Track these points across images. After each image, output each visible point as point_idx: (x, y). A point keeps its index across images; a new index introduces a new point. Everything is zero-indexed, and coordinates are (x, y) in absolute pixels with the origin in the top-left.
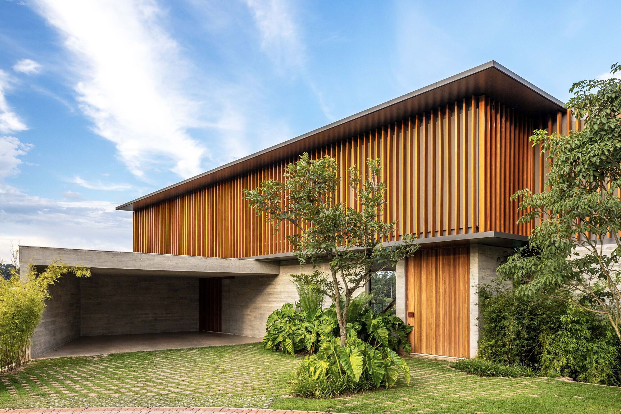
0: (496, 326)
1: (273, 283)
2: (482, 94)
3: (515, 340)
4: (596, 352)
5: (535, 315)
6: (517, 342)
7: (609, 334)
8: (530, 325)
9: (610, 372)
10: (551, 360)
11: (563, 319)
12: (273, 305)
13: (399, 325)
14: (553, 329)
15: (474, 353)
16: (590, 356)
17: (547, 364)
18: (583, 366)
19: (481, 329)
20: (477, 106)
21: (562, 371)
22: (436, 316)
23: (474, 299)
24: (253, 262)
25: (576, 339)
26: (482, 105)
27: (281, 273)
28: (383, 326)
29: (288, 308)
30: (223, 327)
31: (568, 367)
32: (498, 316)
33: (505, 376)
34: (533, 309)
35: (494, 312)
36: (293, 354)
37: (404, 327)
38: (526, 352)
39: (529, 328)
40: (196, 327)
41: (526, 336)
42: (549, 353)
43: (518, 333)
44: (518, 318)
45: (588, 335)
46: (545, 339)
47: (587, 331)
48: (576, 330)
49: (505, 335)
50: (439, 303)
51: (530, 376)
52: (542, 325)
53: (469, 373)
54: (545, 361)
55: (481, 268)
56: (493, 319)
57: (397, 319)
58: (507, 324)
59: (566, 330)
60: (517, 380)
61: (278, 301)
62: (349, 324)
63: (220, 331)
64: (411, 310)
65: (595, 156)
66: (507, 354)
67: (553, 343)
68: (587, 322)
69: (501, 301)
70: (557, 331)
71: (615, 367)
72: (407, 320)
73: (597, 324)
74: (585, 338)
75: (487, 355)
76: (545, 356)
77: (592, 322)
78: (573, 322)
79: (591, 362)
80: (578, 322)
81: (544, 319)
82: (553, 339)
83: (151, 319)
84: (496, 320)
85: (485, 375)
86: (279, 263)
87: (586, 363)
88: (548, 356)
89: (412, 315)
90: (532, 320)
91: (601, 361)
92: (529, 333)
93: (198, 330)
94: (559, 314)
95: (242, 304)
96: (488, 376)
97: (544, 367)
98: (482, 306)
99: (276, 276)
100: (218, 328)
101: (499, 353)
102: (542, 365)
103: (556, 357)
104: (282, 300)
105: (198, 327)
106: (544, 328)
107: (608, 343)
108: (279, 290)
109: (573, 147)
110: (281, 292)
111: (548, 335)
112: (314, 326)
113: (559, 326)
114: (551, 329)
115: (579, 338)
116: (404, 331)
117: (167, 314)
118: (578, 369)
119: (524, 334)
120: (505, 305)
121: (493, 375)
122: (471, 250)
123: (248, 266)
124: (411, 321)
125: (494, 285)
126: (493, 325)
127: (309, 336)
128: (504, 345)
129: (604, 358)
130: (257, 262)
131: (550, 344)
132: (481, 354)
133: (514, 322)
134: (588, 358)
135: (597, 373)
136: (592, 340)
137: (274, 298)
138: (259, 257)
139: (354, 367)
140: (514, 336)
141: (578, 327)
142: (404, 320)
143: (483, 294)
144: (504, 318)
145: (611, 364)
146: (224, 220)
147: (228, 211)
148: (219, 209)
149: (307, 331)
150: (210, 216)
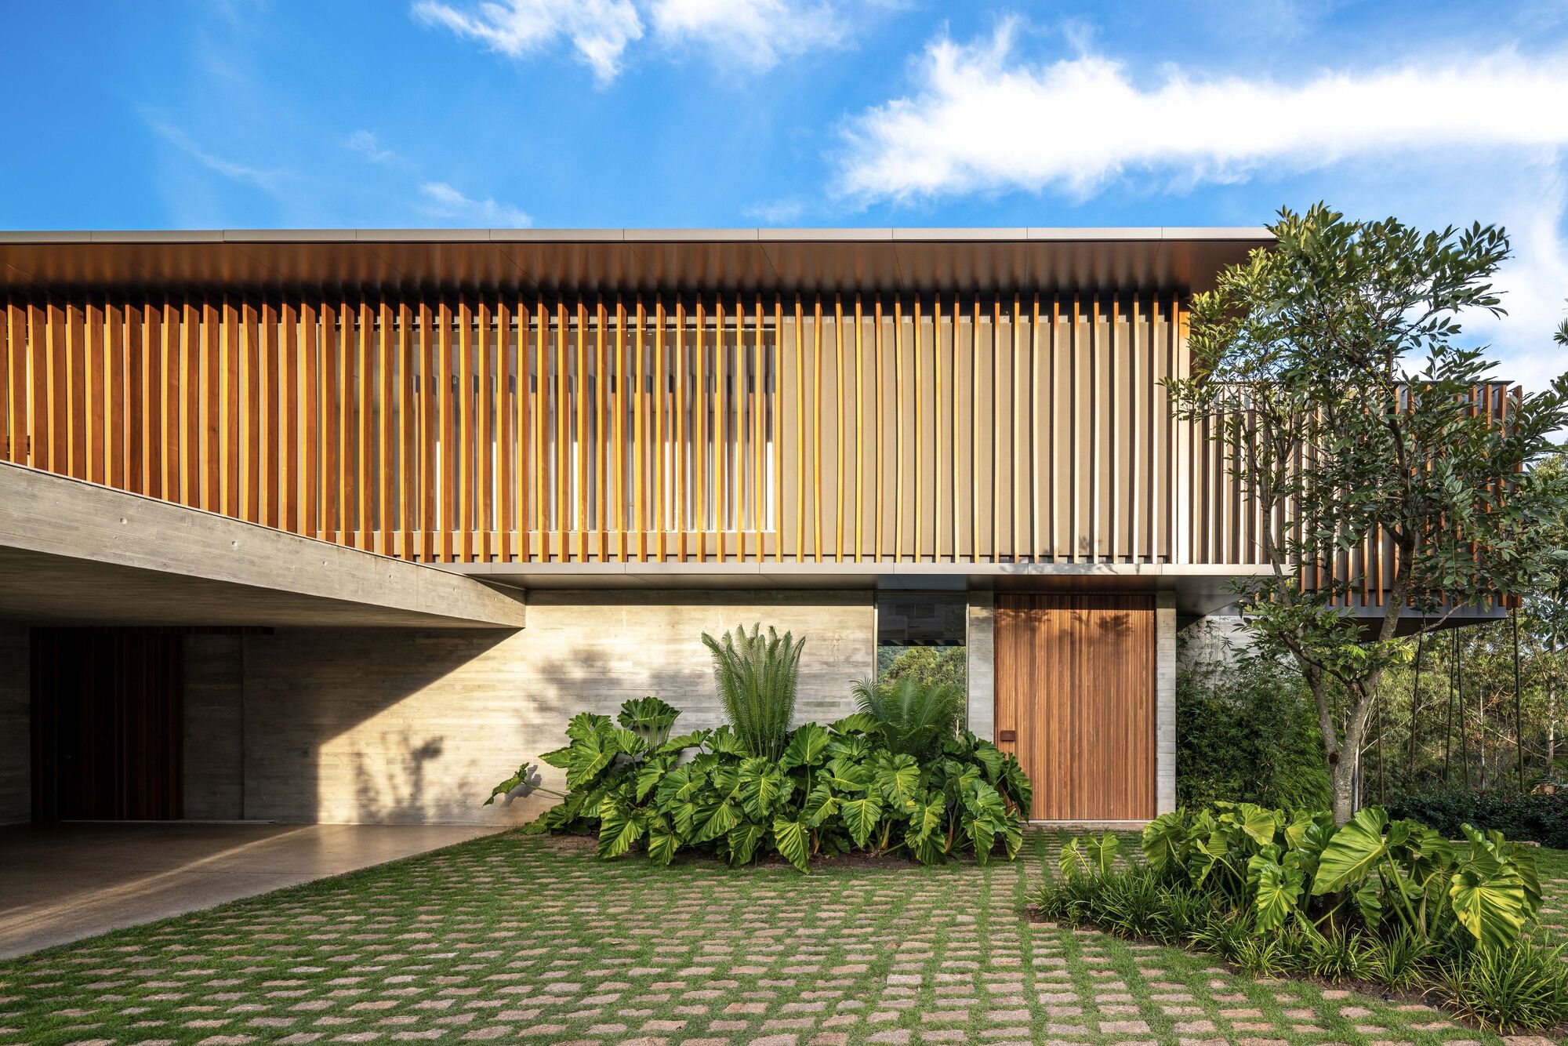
1: (494, 653)
15: (1165, 807)
27: (530, 624)
63: (180, 814)
64: (1007, 725)
86: (527, 594)
89: (1010, 737)
99: (507, 632)
108: (522, 676)
122: (1159, 601)
124: (1007, 751)
130: (467, 582)
146: (214, 430)
147: (234, 403)
148: (174, 390)
149: (835, 793)
150: (117, 405)
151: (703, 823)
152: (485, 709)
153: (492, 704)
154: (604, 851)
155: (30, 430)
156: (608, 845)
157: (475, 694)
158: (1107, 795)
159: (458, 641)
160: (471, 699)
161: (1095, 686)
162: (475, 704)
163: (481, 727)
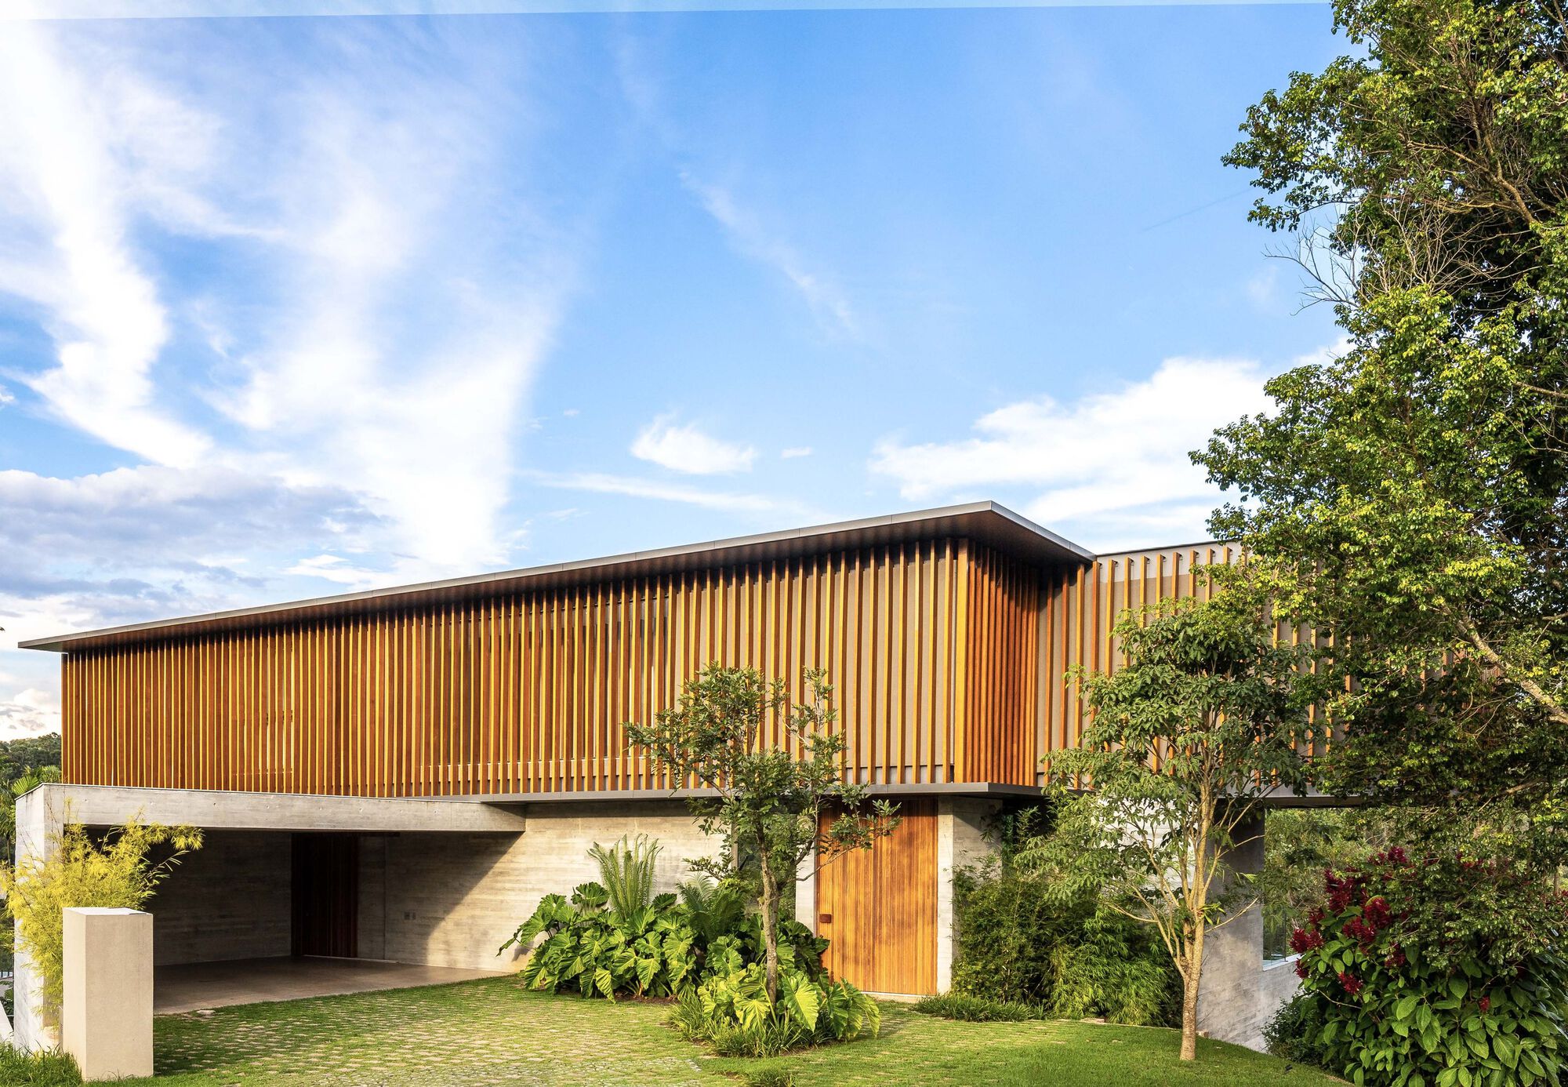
0: (985, 938)
1: (511, 850)
2: (964, 537)
3: (1017, 960)
4: (1136, 978)
5: (1048, 919)
6: (1019, 964)
7: (1154, 947)
8: (1038, 936)
9: (1156, 1010)
10: (1070, 993)
11: (1088, 924)
12: (506, 898)
13: (807, 937)
14: (1073, 941)
15: (944, 985)
16: (1126, 985)
17: (1063, 1000)
18: (1117, 1001)
19: (958, 943)
20: (955, 556)
21: (1086, 1010)
22: (874, 922)
23: (946, 893)
24: (475, 807)
25: (1107, 958)
26: (963, 557)
27: (527, 829)
28: (785, 941)
29: (554, 905)
30: (363, 946)
31: (1095, 1003)
32: (990, 921)
33: (1006, 1020)
34: (1043, 909)
35: (981, 914)
36: (610, 997)
37: (813, 942)
38: (1031, 980)
39: (1037, 941)
40: (284, 948)
41: (1033, 954)
42: (1066, 982)
43: (1021, 949)
44: (1021, 925)
45: (1125, 951)
46: (1061, 958)
47: (1122, 945)
48: (1107, 943)
49: (999, 952)
50: (881, 899)
51: (1043, 1018)
52: (1056, 937)
53: (947, 1016)
54: (1060, 995)
55: (957, 837)
56: (980, 926)
57: (802, 927)
58: (1004, 935)
59: (1093, 942)
60: (1025, 1024)
61: (520, 890)
62: (723, 938)
63: (356, 956)
64: (826, 909)
65: (1147, 721)
66: (1002, 985)
67: (1073, 965)
68: (1124, 930)
69: (994, 896)
70: (1079, 944)
71: (1162, 1002)
72: (817, 929)
73: (1137, 932)
74: (1120, 956)
75: (970, 987)
76: (1060, 987)
77: (1130, 930)
78: (1104, 930)
79: (1129, 995)
80: (1110, 931)
81: (1059, 925)
82: (1072, 959)
83: (186, 930)
84: (985, 929)
85: (974, 1020)
86: (525, 810)
87: (1120, 996)
88: (1065, 987)
89: (828, 919)
90: (1041, 927)
91: (1142, 991)
92: (1036, 950)
93: (289, 954)
94: (1082, 917)
95: (420, 895)
96: (981, 1020)
97: (1058, 1004)
98: (961, 903)
99: (515, 836)
100: (351, 949)
101: (988, 984)
102: (1055, 1002)
103: (1077, 987)
104: (530, 886)
105: (289, 948)
106: (1059, 940)
107: (1154, 963)
108: (523, 866)
109: (1121, 699)
110: (528, 870)
111: (1064, 952)
112: (647, 942)
113: (1082, 936)
114: (1069, 941)
115: (1110, 956)
116: (815, 950)
117: (223, 917)
118: (1109, 1005)
119: (1030, 952)
120: (999, 903)
121: (987, 1019)
122: (940, 805)
123: (467, 815)
124: (826, 931)
125: (980, 867)
126: (980, 938)
127: (643, 962)
128: (997, 971)
129: (1147, 987)
130: (484, 808)
131: (1068, 968)
132: (959, 985)
133: (1016, 931)
134: (1124, 989)
135: (1137, 1013)
136: (1129, 959)
137: (510, 881)
138: (491, 797)
139: (803, 1009)
140: (1015, 955)
141: (1110, 938)
142: (812, 929)
143: (961, 883)
144: (999, 924)
145: (1157, 996)
146: (373, 702)
147: (382, 683)
148: (355, 676)
149: (637, 953)
150: (330, 689)
151: (568, 967)
152: (504, 889)
153: (508, 885)
154: (528, 985)
155: (293, 708)
156: (531, 981)
157: (499, 878)
158: (900, 972)
159: (490, 841)
160: (497, 882)
161: (892, 877)
162: (499, 885)
163: (502, 902)
